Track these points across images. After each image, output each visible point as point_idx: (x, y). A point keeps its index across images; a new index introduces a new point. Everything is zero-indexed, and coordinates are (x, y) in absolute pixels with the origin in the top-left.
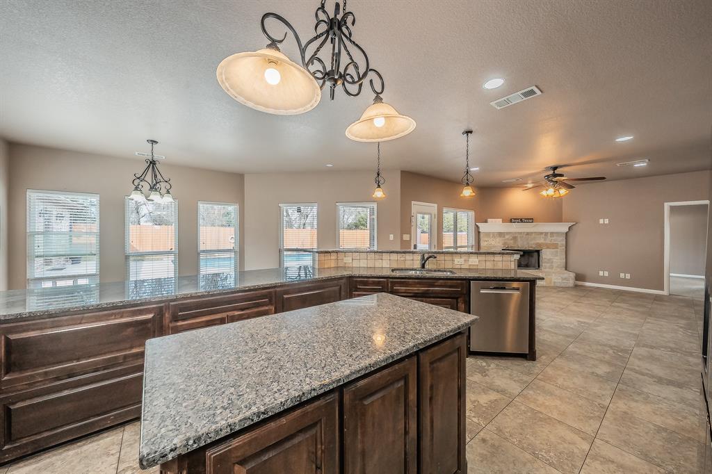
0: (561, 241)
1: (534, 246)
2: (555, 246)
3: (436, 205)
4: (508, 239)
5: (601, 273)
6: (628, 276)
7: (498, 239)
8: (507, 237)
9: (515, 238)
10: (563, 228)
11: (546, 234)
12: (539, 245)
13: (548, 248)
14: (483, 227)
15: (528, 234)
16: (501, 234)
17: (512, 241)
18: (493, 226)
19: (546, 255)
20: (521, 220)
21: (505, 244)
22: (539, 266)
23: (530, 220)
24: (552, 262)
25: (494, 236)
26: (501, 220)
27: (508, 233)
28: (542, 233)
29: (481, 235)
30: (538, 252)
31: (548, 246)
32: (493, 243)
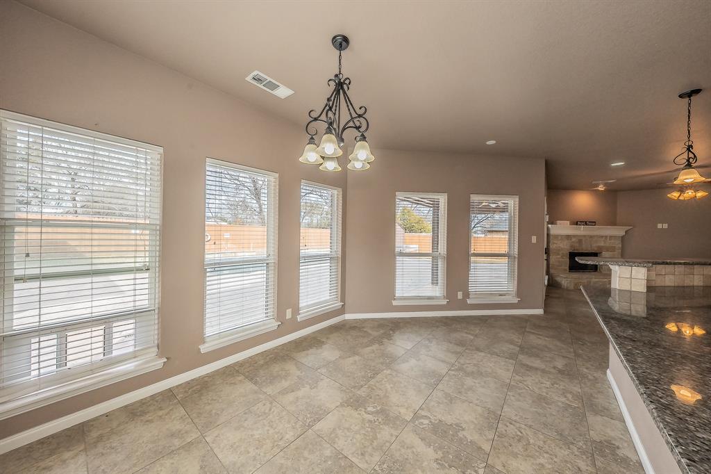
0: (618, 245)
1: (596, 249)
2: (613, 249)
4: (574, 242)
7: (565, 242)
8: (573, 240)
9: (580, 241)
10: (619, 231)
11: (606, 237)
12: (599, 247)
14: (554, 230)
15: (591, 237)
16: (568, 237)
17: (577, 244)
18: (562, 228)
20: (586, 222)
21: (572, 246)
23: (593, 223)
25: (562, 239)
26: (568, 222)
27: (574, 236)
28: (603, 236)
29: (551, 237)
31: (608, 249)
32: (561, 246)
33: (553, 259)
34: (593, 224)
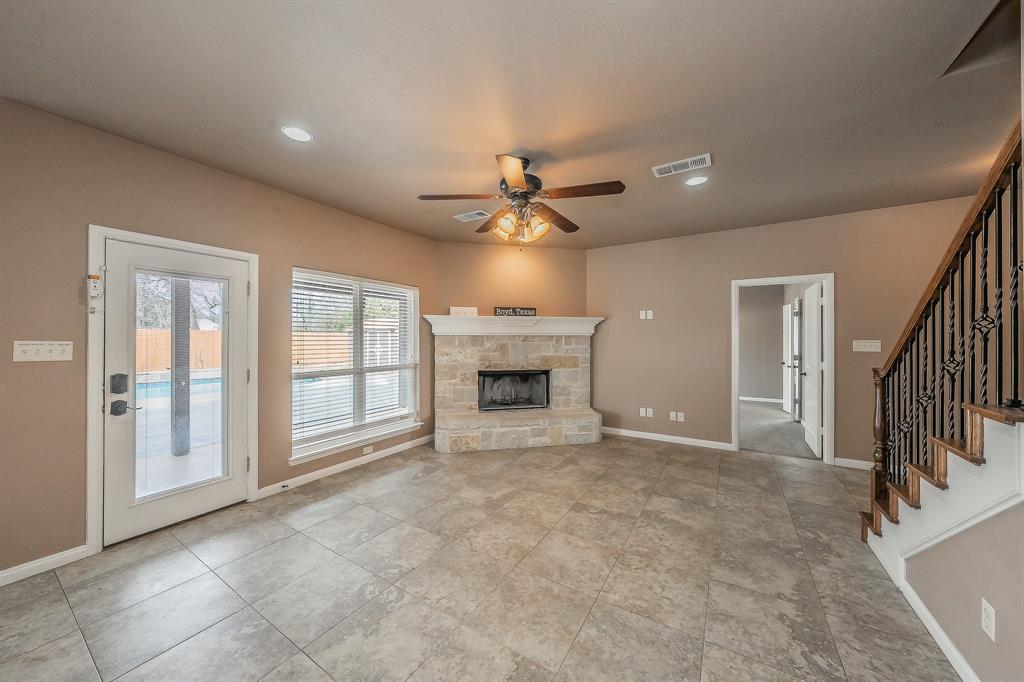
0: (583, 352)
1: (538, 363)
2: (574, 363)
3: (254, 258)
4: (489, 350)
5: (643, 413)
6: (681, 417)
7: (469, 350)
8: (487, 345)
9: (503, 348)
10: (584, 327)
11: (559, 338)
12: (546, 360)
13: (562, 365)
14: (441, 325)
15: (526, 338)
16: (475, 340)
17: (497, 354)
18: (460, 323)
19: (559, 378)
20: (514, 309)
21: (483, 359)
22: (548, 402)
23: (530, 311)
24: (569, 394)
25: (461, 344)
26: (475, 309)
27: (489, 338)
28: (552, 337)
29: (437, 342)
30: (546, 373)
31: (562, 363)
32: (460, 358)
33: (441, 386)
34: (530, 313)
